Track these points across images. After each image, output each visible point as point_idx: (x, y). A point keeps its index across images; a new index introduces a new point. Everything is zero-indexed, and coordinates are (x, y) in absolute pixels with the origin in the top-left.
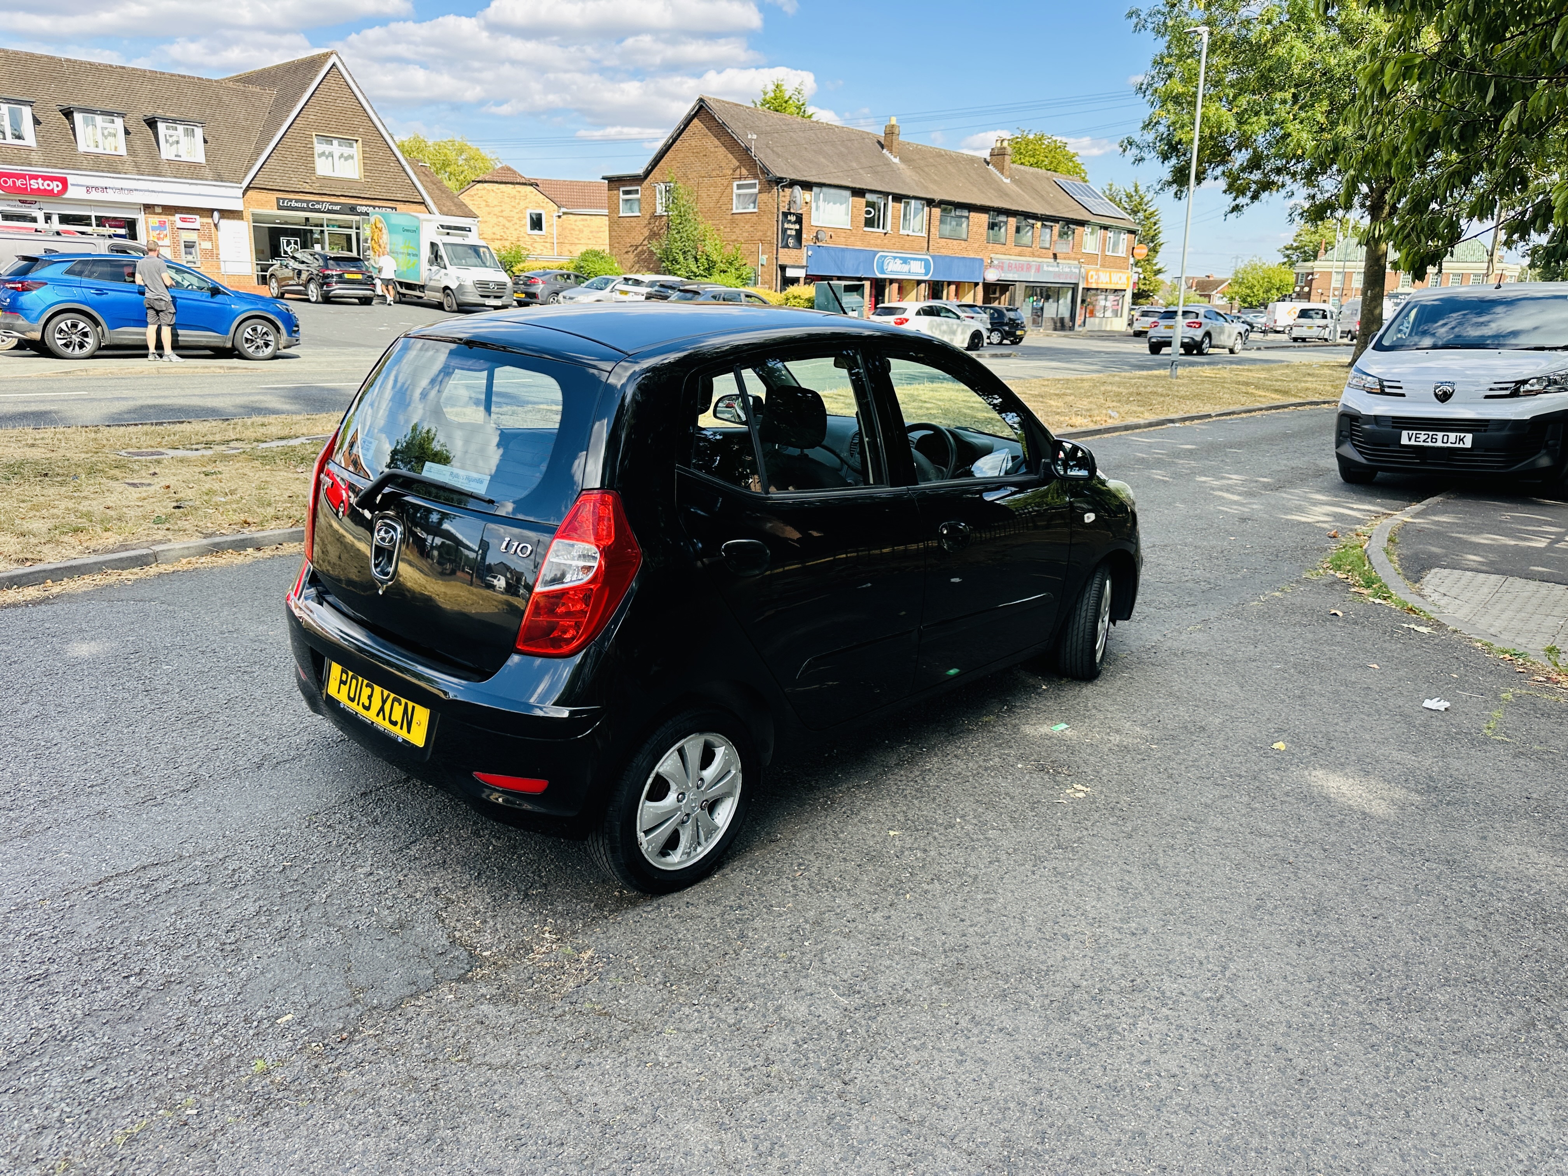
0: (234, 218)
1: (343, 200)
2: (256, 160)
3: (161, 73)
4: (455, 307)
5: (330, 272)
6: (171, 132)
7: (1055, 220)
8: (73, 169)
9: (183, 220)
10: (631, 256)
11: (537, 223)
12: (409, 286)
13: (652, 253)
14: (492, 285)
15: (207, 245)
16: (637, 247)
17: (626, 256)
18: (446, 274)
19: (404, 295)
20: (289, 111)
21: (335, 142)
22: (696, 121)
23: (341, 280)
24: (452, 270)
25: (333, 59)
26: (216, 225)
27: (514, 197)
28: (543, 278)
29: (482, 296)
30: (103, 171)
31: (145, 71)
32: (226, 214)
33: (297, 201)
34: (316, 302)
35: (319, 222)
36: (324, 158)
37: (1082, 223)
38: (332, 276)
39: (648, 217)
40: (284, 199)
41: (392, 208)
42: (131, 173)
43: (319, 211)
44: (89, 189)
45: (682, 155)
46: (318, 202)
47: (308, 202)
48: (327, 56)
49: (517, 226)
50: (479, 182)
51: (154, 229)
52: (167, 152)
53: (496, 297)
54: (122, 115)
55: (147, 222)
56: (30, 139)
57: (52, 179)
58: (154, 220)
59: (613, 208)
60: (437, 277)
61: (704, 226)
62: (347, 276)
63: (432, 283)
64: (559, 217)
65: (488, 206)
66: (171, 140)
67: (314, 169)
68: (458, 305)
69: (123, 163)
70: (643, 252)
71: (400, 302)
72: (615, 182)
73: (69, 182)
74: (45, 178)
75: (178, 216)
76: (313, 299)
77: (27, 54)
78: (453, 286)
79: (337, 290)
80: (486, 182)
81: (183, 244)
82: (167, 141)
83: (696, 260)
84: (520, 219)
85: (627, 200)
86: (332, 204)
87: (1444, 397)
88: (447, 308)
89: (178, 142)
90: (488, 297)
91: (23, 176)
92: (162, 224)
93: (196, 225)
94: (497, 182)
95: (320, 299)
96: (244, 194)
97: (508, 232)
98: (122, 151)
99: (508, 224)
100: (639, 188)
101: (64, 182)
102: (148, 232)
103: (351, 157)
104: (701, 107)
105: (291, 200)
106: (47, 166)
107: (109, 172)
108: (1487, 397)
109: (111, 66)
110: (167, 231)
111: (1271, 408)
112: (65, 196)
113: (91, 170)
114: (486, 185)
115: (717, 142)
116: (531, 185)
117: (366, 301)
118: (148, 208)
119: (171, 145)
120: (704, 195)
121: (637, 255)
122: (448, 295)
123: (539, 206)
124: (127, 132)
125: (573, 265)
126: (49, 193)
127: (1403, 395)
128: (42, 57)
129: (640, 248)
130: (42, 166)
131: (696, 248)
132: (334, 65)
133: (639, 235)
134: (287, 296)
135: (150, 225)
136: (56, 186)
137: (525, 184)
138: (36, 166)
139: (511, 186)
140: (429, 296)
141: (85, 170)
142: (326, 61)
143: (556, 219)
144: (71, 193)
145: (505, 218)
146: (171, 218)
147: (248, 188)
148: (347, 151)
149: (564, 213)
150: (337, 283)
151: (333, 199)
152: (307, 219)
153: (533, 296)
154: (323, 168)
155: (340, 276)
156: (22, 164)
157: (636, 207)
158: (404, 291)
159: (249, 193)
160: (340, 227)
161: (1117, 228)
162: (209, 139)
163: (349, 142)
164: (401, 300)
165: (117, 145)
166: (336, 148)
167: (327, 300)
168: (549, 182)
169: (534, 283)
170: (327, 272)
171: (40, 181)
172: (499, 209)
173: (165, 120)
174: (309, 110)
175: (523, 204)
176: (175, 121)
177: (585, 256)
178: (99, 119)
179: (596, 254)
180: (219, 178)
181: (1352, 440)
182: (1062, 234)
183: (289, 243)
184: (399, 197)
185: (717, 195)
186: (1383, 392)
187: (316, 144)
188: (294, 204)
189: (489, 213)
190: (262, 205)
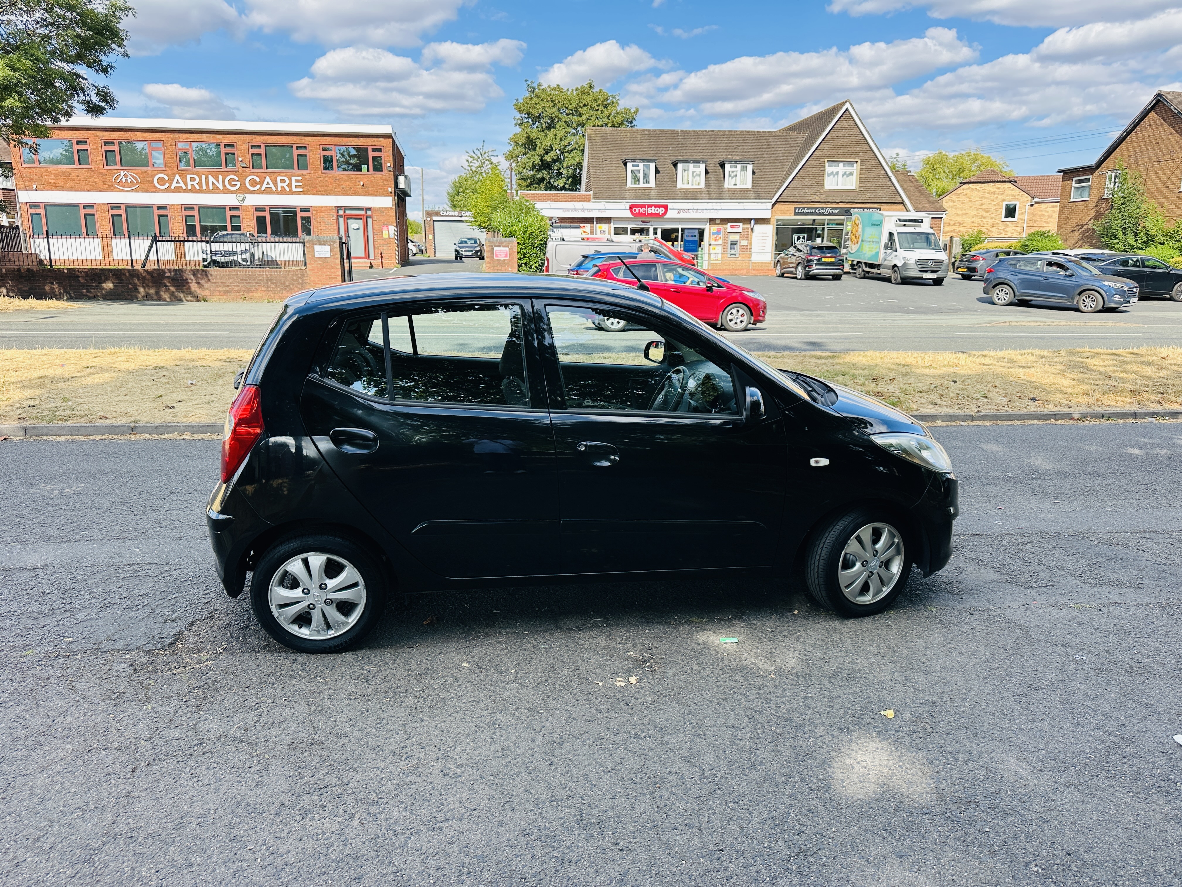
0: (764, 223)
1: (841, 205)
2: (784, 182)
3: (735, 131)
4: (899, 280)
5: (812, 258)
6: (733, 169)
8: (673, 199)
9: (732, 227)
10: (1076, 234)
11: (1011, 212)
12: (871, 266)
13: (1094, 231)
14: (930, 263)
15: (744, 243)
16: (1083, 226)
17: (1072, 234)
18: (896, 256)
19: (868, 272)
20: (811, 146)
21: (841, 165)
22: (1152, 114)
23: (819, 263)
24: (901, 253)
25: (847, 105)
26: (752, 229)
27: (994, 193)
28: (984, 256)
29: (921, 271)
30: (688, 199)
31: (725, 131)
32: (759, 221)
33: (808, 208)
34: (801, 279)
35: (823, 222)
36: (832, 176)
38: (813, 261)
39: (1096, 200)
40: (799, 208)
41: (877, 209)
42: (705, 199)
43: (823, 214)
44: (679, 210)
45: (1135, 145)
46: (823, 208)
47: (816, 208)
48: (843, 104)
49: (993, 216)
50: (965, 183)
51: (714, 234)
52: (728, 183)
53: (932, 272)
54: (704, 162)
55: (710, 230)
56: (652, 184)
57: (659, 206)
58: (714, 228)
59: (1065, 195)
60: (889, 258)
61: (1149, 204)
62: (823, 260)
63: (886, 263)
64: (1032, 205)
65: (970, 201)
66: (732, 175)
67: (823, 185)
68: (902, 278)
69: (701, 193)
70: (1088, 230)
71: (864, 277)
72: (1068, 174)
73: (669, 208)
74: (656, 206)
75: (729, 224)
76: (799, 277)
77: (660, 130)
78: (899, 265)
79: (816, 270)
80: (971, 183)
81: (729, 243)
82: (730, 176)
83: (1136, 235)
84: (996, 210)
85: (1078, 188)
86: (833, 208)
88: (893, 281)
89: (736, 176)
90: (926, 271)
91: (644, 206)
92: (719, 231)
93: (740, 230)
94: (980, 182)
95: (803, 277)
96: (773, 206)
97: (984, 220)
98: (702, 185)
99: (985, 214)
100: (1091, 177)
101: (666, 207)
102: (710, 236)
103: (851, 174)
104: (1158, 101)
105: (804, 208)
106: (659, 199)
107: (692, 199)
109: (706, 131)
110: (721, 235)
112: (666, 217)
113: (682, 199)
114: (971, 185)
115: (1171, 130)
116: (1010, 182)
117: (837, 277)
118: (712, 221)
119: (732, 178)
120: (1152, 178)
121: (1083, 233)
122: (895, 271)
123: (1015, 198)
124: (707, 172)
125: (1020, 245)
126: (657, 215)
128: (668, 131)
129: (1085, 227)
130: (655, 199)
131: (1137, 224)
132: (847, 110)
133: (1086, 216)
134: (786, 275)
135: (712, 231)
136: (661, 211)
137: (1004, 182)
138: (652, 199)
139: (992, 184)
140: (885, 272)
141: (679, 199)
142: (841, 108)
143: (1028, 207)
144: (670, 214)
145: (984, 210)
146: (725, 226)
147: (776, 202)
148: (849, 169)
149: (1036, 203)
150: (816, 265)
151: (834, 205)
152: (814, 220)
153: (974, 270)
154: (830, 184)
155: (819, 260)
156: (645, 199)
157: (1086, 193)
158: (867, 269)
159: (776, 205)
160: (837, 224)
162: (757, 171)
163: (851, 163)
164: (866, 276)
165: (700, 182)
166: (841, 168)
167: (809, 277)
168: (1028, 178)
169: (976, 260)
170: (809, 258)
171: (653, 208)
172: (979, 203)
173: (730, 162)
174: (825, 144)
175: (1000, 198)
176: (736, 162)
177: (1031, 237)
178: (691, 166)
179: (1042, 234)
180: (758, 197)
183: (799, 238)
184: (884, 199)
185: (1165, 177)
187: (827, 167)
188: (806, 211)
189: (971, 207)
190: (783, 212)
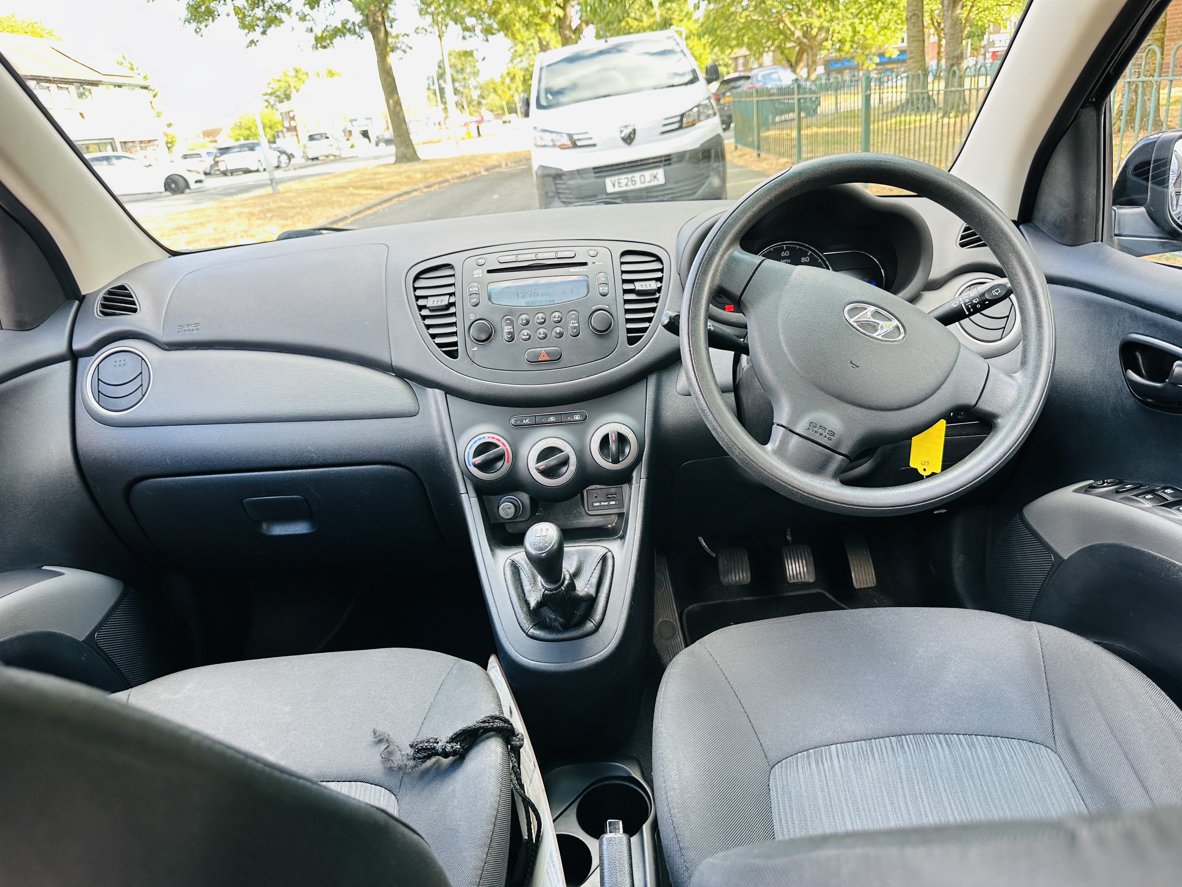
7: (70, 82)
37: (95, 84)
87: (629, 139)
108: (663, 133)
111: (381, 203)
127: (594, 145)
161: (130, 85)
181: (559, 198)
182: (81, 95)
186: (575, 145)
